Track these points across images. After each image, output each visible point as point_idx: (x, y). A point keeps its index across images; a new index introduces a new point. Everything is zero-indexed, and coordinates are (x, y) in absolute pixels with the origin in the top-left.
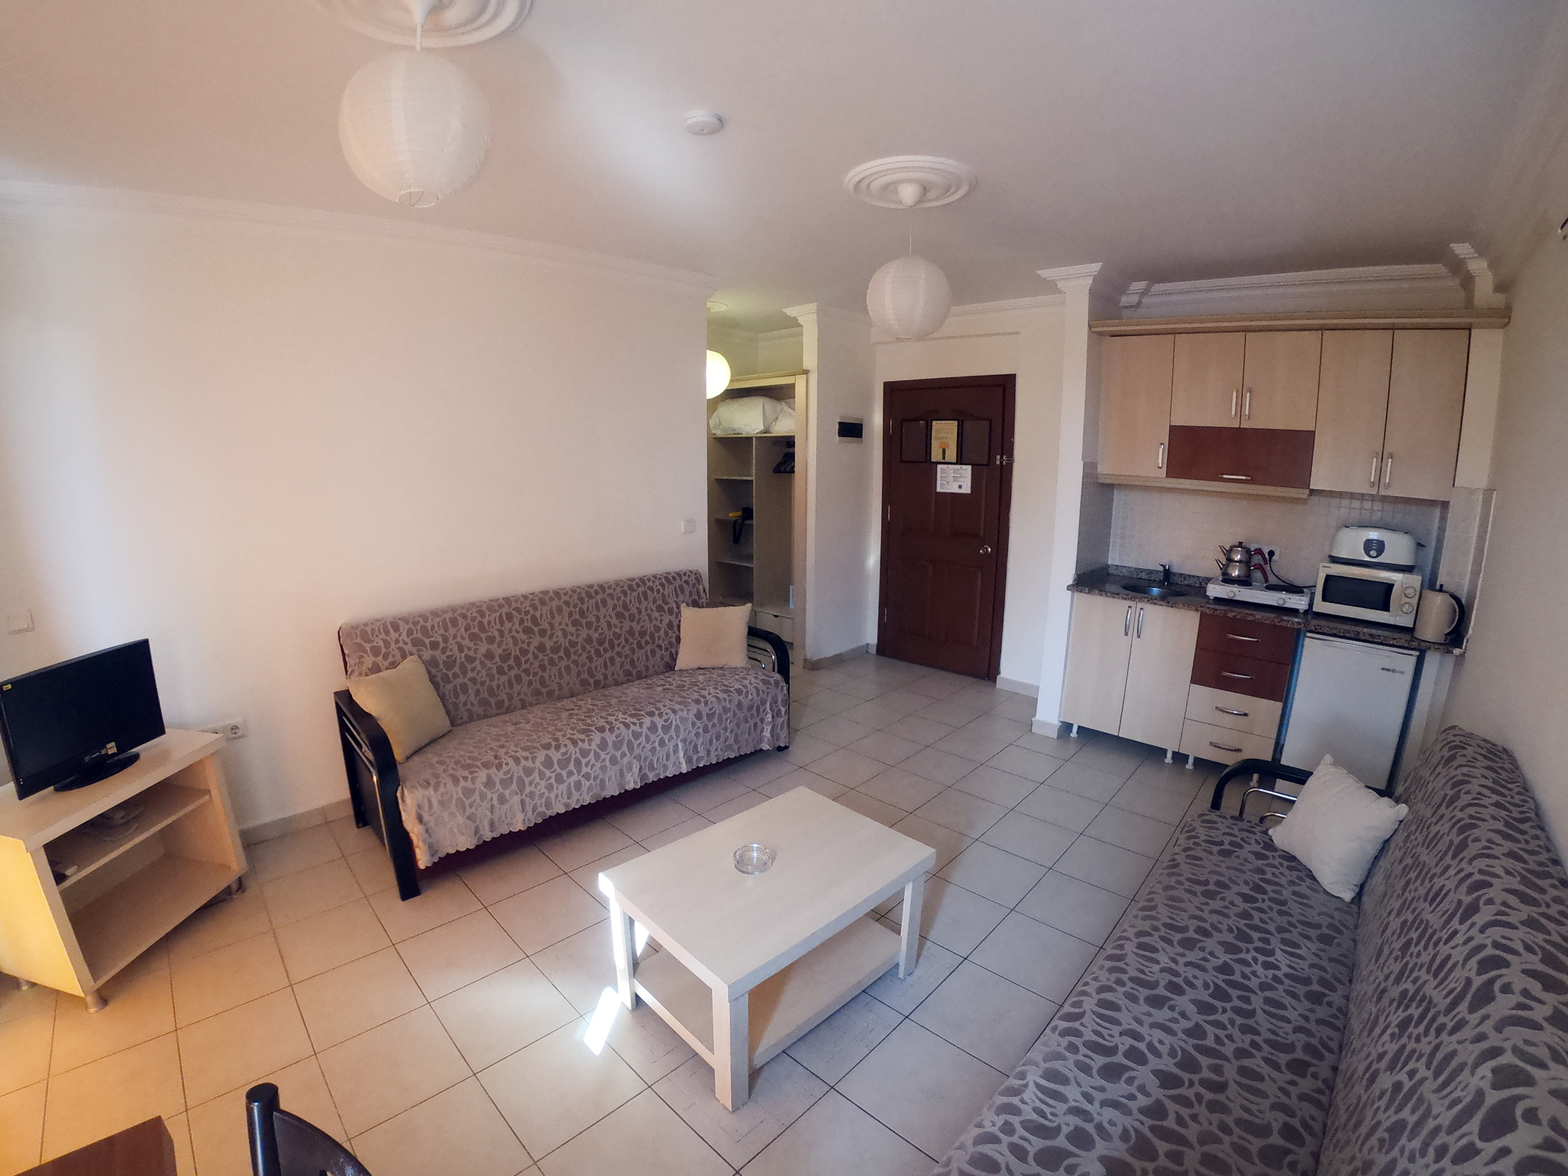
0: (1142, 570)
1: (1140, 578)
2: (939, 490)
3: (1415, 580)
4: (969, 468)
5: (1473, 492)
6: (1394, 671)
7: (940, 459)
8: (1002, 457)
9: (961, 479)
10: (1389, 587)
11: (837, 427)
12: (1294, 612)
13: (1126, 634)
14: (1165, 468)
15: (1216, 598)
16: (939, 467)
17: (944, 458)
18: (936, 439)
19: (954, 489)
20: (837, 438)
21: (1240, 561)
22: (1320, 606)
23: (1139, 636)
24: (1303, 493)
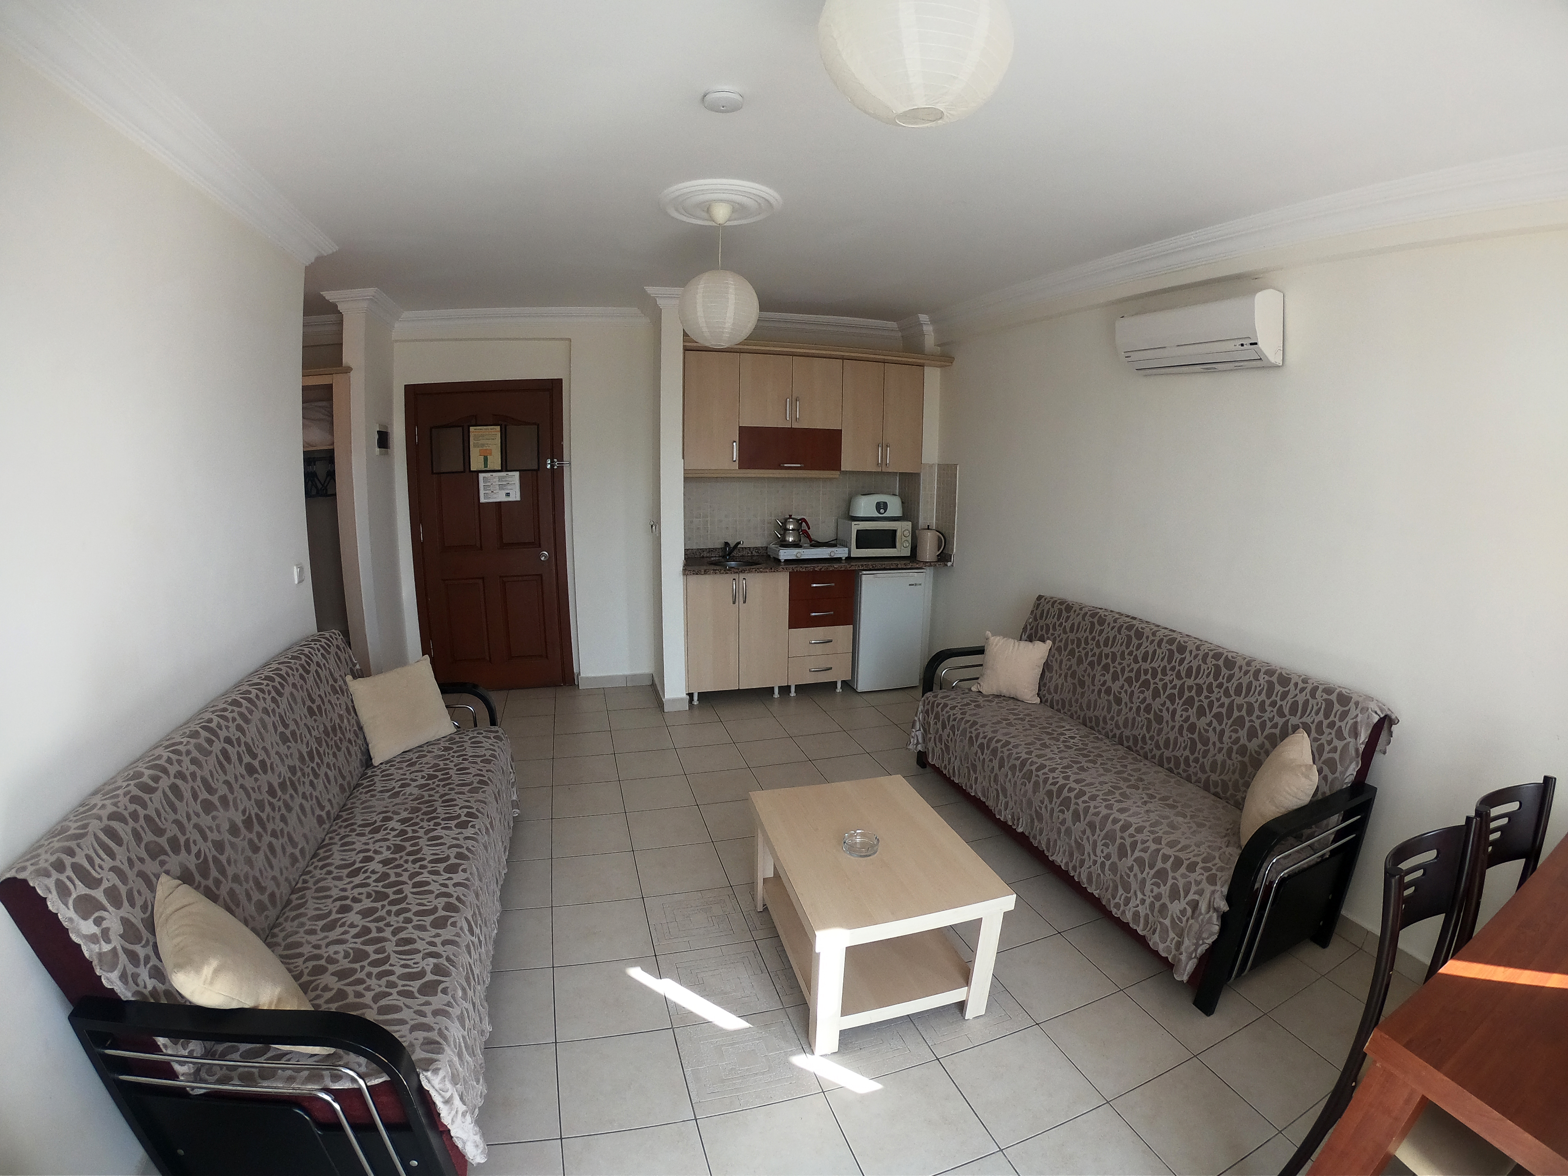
0: (703, 550)
1: (703, 557)
2: (482, 500)
3: (908, 525)
4: (517, 474)
5: (931, 466)
6: (916, 585)
7: (482, 468)
8: (552, 461)
9: (509, 487)
10: (895, 532)
11: (377, 437)
12: (839, 560)
13: (734, 603)
14: (737, 461)
15: (786, 560)
16: (481, 476)
17: (486, 465)
18: (475, 446)
19: (501, 497)
20: (377, 450)
21: (792, 530)
22: (857, 553)
23: (745, 602)
24: (835, 474)
